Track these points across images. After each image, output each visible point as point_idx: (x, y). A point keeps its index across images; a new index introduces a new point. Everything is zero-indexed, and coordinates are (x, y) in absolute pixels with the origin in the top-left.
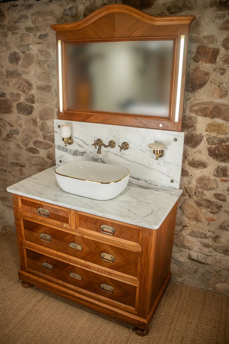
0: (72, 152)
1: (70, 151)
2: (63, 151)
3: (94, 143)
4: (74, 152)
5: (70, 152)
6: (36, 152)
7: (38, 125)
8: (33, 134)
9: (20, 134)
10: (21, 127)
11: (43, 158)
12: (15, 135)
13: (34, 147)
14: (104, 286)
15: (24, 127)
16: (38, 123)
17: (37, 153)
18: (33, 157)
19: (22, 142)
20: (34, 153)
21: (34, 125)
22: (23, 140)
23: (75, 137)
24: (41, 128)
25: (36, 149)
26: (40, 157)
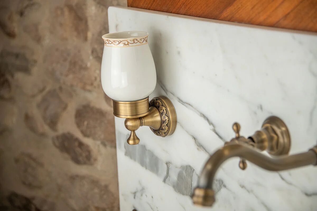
0: (174, 177)
1: (165, 166)
2: (142, 163)
3: (234, 135)
4: (180, 176)
5: (165, 173)
6: (81, 159)
7: (90, 35)
8: (71, 76)
9: (35, 70)
10: (38, 39)
11: (106, 187)
12: (20, 76)
13: (78, 134)
15: (47, 41)
16: (90, 23)
17: (85, 163)
18: (73, 178)
19: (39, 106)
20: (77, 161)
21: (77, 29)
22: (44, 100)
23: (180, 101)
24: (96, 46)
25: (81, 144)
26: (95, 183)
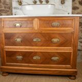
14: (53, 58)
